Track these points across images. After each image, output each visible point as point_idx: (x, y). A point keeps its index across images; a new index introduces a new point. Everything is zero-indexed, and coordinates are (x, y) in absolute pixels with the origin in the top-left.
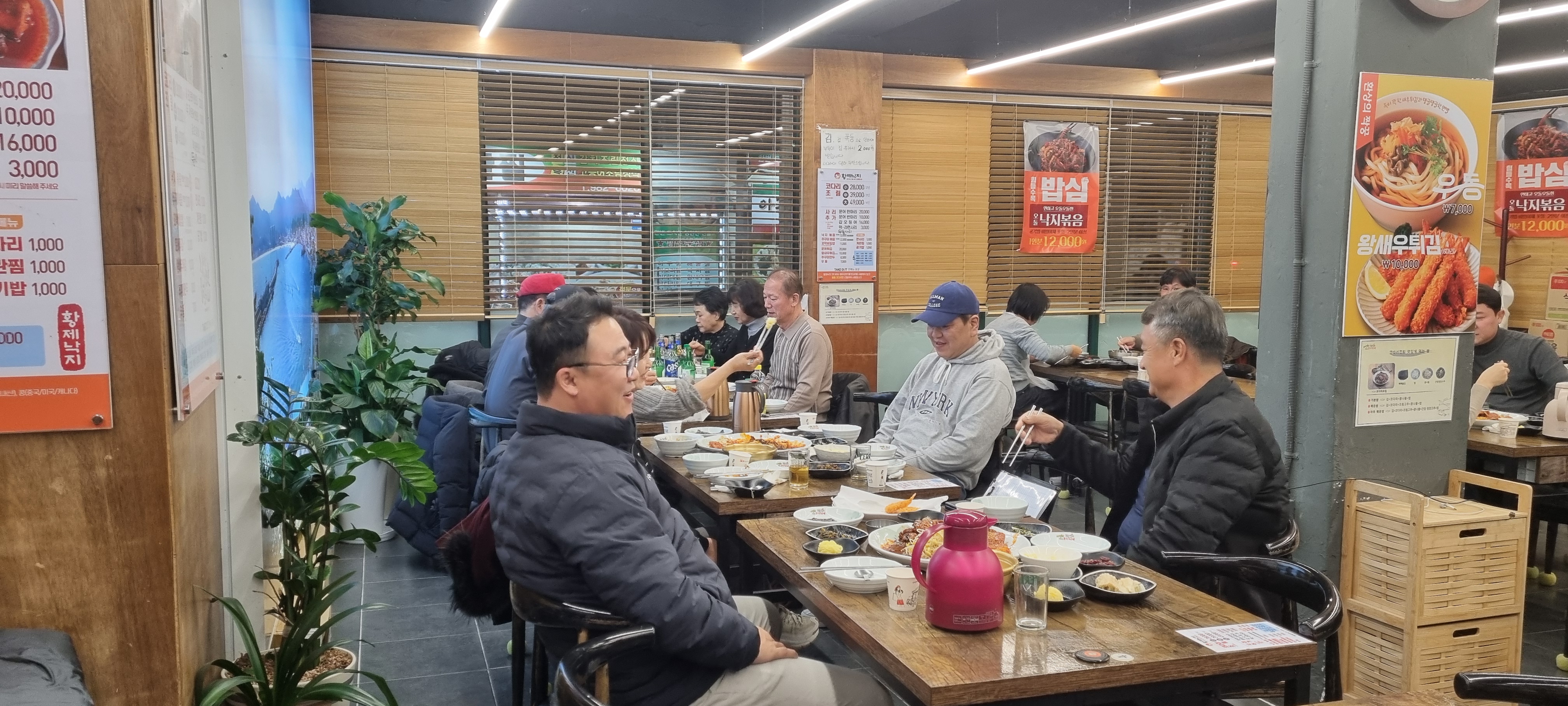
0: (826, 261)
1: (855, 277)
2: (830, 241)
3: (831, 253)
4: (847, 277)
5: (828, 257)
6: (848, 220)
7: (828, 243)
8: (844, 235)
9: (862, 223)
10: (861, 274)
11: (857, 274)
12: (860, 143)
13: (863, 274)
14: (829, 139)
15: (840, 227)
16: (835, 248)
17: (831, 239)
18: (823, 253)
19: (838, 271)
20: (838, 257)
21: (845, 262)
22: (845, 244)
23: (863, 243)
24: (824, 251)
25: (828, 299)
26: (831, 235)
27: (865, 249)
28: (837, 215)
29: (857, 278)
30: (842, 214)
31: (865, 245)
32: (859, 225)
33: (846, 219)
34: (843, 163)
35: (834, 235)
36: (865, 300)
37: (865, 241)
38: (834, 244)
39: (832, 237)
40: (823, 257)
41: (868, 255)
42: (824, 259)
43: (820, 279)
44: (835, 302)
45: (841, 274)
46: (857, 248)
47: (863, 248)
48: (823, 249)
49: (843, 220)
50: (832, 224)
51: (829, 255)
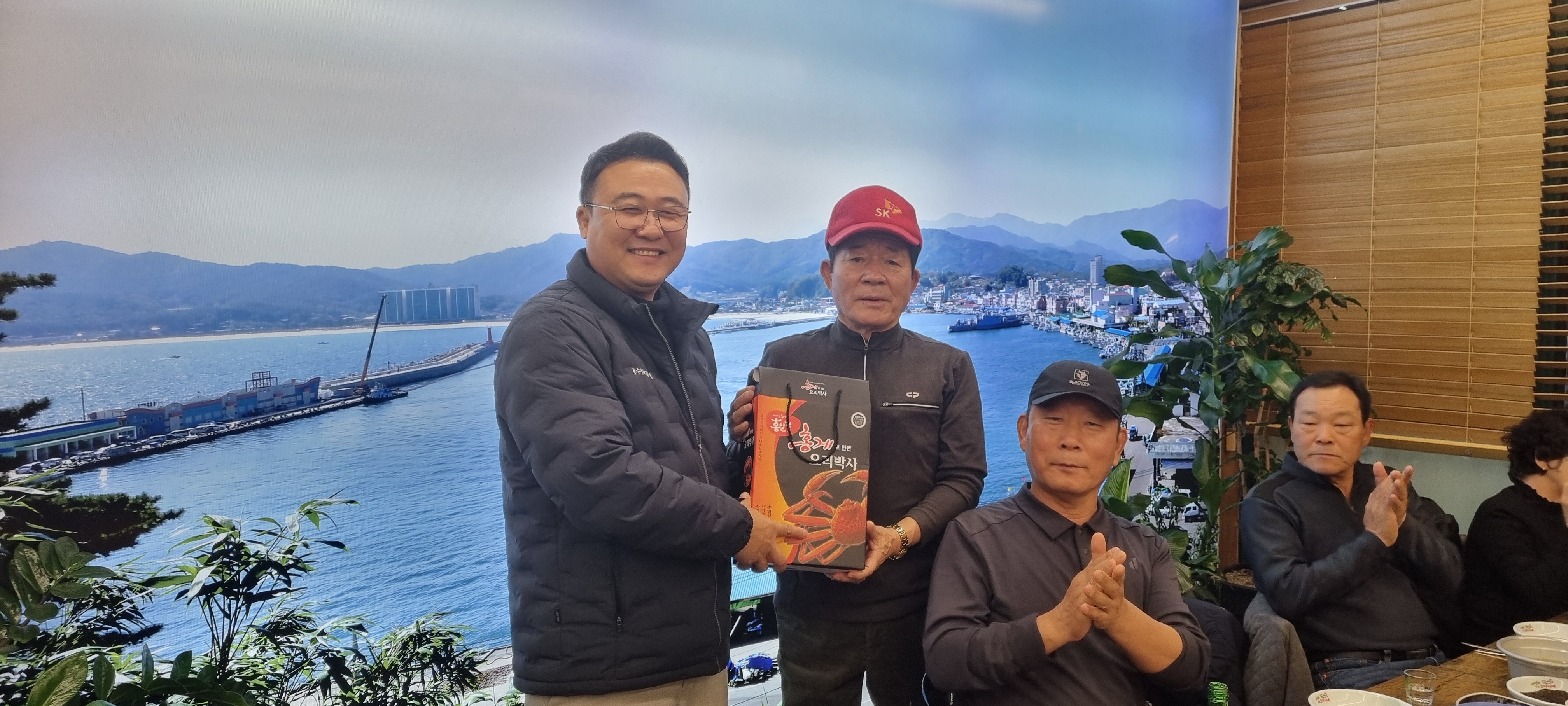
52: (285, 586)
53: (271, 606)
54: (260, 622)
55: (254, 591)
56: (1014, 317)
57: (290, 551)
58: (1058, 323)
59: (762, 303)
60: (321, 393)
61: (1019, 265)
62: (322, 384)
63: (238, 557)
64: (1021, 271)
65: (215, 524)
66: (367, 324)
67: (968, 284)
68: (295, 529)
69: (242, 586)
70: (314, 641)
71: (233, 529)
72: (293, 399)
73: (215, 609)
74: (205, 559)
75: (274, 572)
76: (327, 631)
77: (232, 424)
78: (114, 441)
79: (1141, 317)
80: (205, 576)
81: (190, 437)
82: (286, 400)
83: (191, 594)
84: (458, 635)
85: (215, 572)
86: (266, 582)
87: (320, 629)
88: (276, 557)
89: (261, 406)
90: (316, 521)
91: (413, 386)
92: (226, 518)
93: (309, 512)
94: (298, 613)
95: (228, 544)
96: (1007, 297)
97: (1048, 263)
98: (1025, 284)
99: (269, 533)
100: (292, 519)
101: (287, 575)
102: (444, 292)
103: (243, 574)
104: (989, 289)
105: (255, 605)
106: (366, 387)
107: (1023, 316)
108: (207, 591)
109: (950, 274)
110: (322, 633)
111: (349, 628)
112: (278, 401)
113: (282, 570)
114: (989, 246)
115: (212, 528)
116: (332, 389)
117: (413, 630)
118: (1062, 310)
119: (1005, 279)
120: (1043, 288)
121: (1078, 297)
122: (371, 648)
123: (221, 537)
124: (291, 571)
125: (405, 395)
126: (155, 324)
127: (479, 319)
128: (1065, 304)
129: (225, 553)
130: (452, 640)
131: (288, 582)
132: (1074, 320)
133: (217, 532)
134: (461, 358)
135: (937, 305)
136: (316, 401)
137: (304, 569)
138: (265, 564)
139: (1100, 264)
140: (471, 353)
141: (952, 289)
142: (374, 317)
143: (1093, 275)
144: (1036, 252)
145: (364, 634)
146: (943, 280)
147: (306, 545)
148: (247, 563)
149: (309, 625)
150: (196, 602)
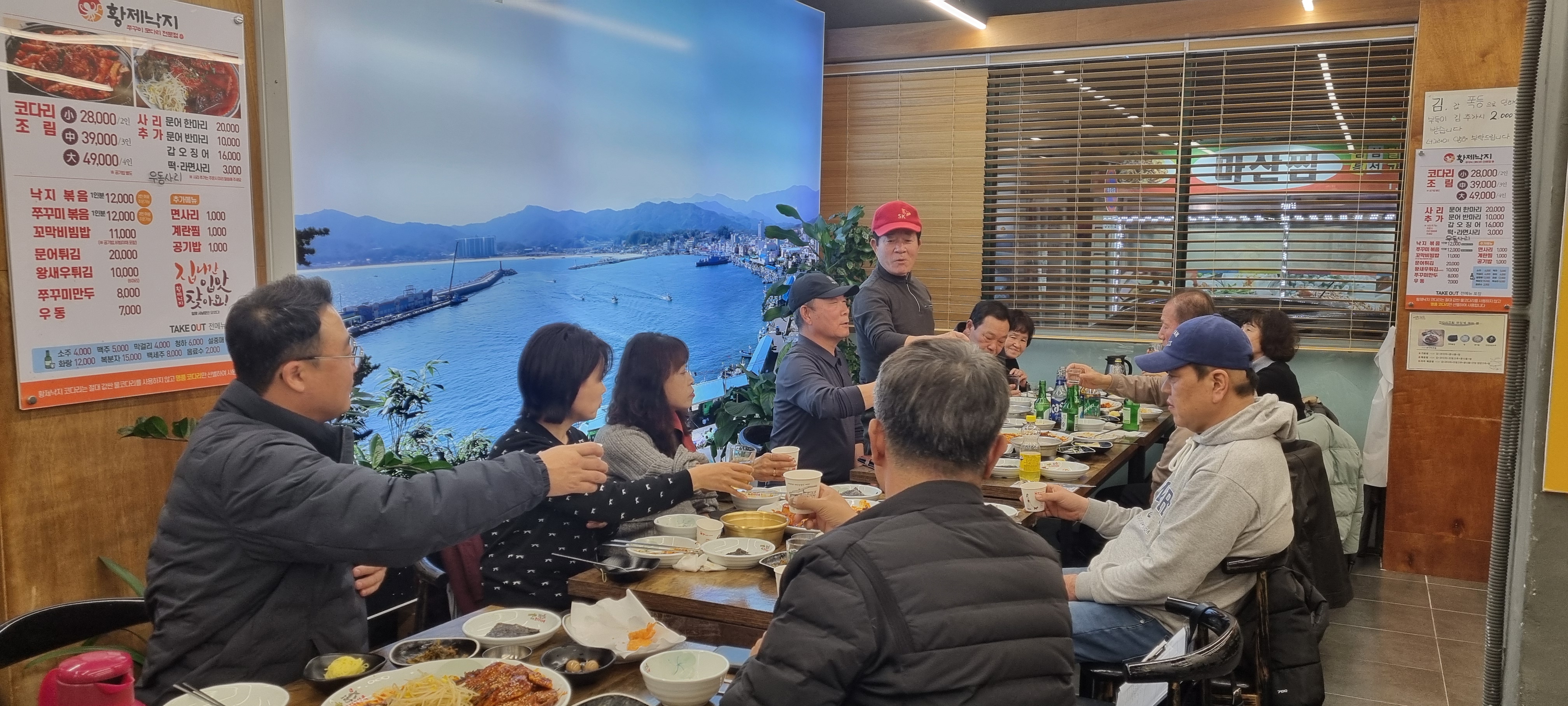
0: (1422, 281)
1: (1472, 305)
2: (1430, 252)
3: (1431, 269)
4: (1458, 305)
5: (1426, 275)
6: (1465, 222)
7: (1427, 255)
8: (1456, 242)
9: (1490, 225)
10: (1484, 301)
11: (1476, 301)
12: (1494, 109)
13: (1487, 301)
14: (1439, 105)
15: (1449, 231)
16: (1440, 262)
17: (1432, 249)
18: (1417, 269)
19: (1442, 295)
20: (1443, 276)
21: (1456, 282)
22: (1458, 256)
23: (1490, 255)
24: (1420, 266)
25: (1424, 334)
26: (1432, 243)
27: (1494, 264)
28: (1446, 214)
29: (1477, 306)
30: (1455, 213)
31: (1494, 258)
32: (1484, 229)
33: (1461, 220)
34: (1460, 140)
35: (1438, 243)
36: (1491, 340)
37: (1495, 252)
38: (1437, 256)
39: (1435, 246)
40: (1416, 274)
41: (1498, 273)
42: (1419, 278)
43: (1411, 306)
44: (1436, 340)
45: (1447, 300)
46: (1480, 262)
47: (1490, 262)
48: (1417, 263)
49: (1455, 221)
50: (1434, 228)
51: (1428, 272)
52: (420, 410)
53: (415, 421)
54: (411, 430)
55: (408, 412)
56: (724, 258)
57: (422, 390)
58: (744, 261)
59: (615, 247)
60: (434, 298)
61: (728, 225)
62: (434, 293)
63: (401, 393)
64: (727, 229)
65: (393, 373)
66: (450, 258)
67: (704, 237)
68: (424, 377)
69: (403, 409)
70: (432, 442)
71: (400, 376)
72: (422, 301)
73: (393, 422)
74: (389, 393)
75: (416, 401)
76: (437, 436)
77: (399, 315)
78: (354, 324)
79: (780, 258)
80: (389, 403)
81: (383, 322)
82: (419, 302)
83: (384, 413)
84: (489, 442)
85: (394, 401)
86: (414, 406)
87: (434, 435)
88: (417, 393)
89: (409, 305)
90: (432, 372)
91: (470, 295)
92: (397, 370)
93: (429, 367)
94: (426, 426)
95: (398, 384)
96: (722, 245)
97: (740, 225)
98: (728, 237)
99: (414, 379)
100: (422, 371)
101: (421, 403)
102: (482, 239)
103: (404, 402)
104: (713, 240)
105: (409, 420)
106: (451, 294)
107: (728, 257)
108: (391, 411)
109: (696, 231)
110: (435, 438)
111: (446, 435)
112: (417, 302)
113: (419, 400)
114: (713, 213)
115: (391, 375)
116: (438, 296)
117: (471, 439)
118: (746, 254)
119: (720, 234)
120: (738, 240)
121: (753, 246)
122: (455, 447)
123: (395, 380)
124: (423, 401)
125: (466, 300)
126: (368, 257)
127: (495, 256)
128: (747, 250)
129: (396, 390)
130: (486, 445)
131: (421, 407)
132: (751, 260)
133: (393, 378)
134: (489, 279)
135: (691, 250)
136: (431, 303)
137: (427, 400)
138: (413, 397)
139: (762, 226)
140: (493, 276)
141: (698, 240)
142: (453, 254)
143: (759, 233)
144: (734, 217)
145: (452, 439)
146: (693, 235)
147: (428, 387)
148: (405, 396)
149: (430, 433)
150: (385, 418)
